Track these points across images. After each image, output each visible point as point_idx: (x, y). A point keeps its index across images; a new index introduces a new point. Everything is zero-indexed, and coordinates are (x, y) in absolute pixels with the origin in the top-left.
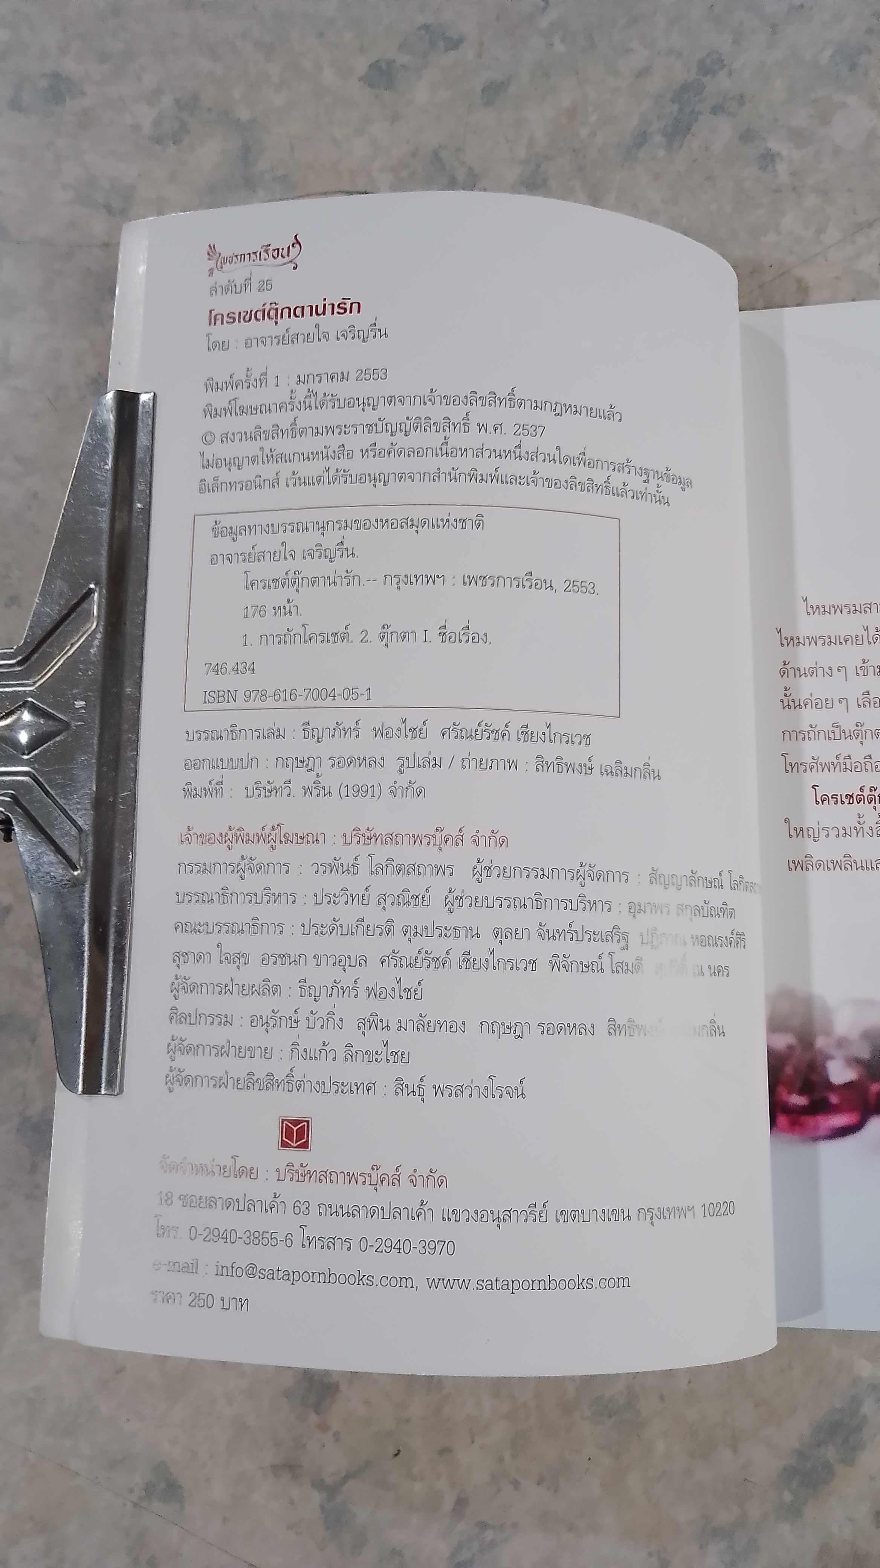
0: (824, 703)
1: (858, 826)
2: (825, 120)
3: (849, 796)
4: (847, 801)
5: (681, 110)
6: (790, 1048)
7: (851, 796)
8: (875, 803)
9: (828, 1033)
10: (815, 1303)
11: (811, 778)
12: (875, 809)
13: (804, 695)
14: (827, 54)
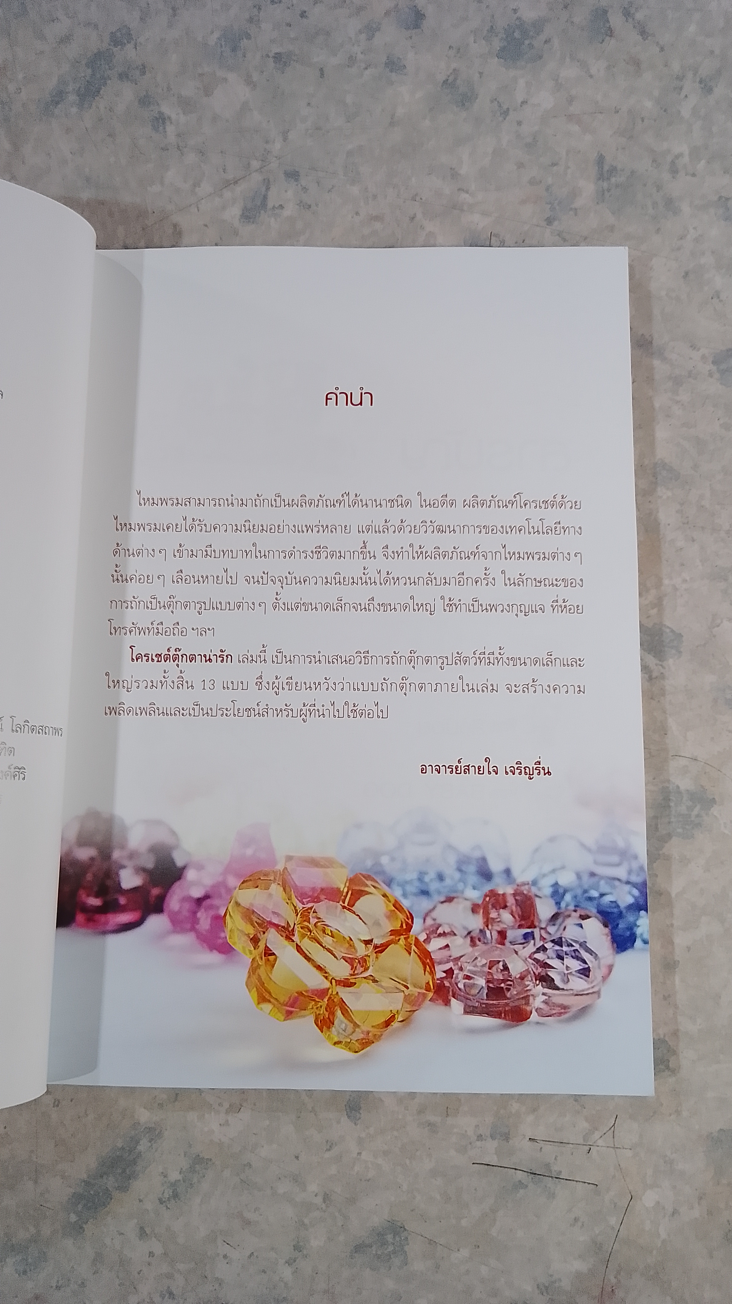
0: (146, 579)
1: (163, 680)
2: (208, 92)
3: (158, 655)
4: (156, 659)
5: (93, 75)
6: (92, 859)
7: (160, 655)
8: (178, 661)
9: (123, 847)
10: (91, 1064)
11: (129, 640)
12: (178, 666)
13: (130, 572)
14: (216, 35)
